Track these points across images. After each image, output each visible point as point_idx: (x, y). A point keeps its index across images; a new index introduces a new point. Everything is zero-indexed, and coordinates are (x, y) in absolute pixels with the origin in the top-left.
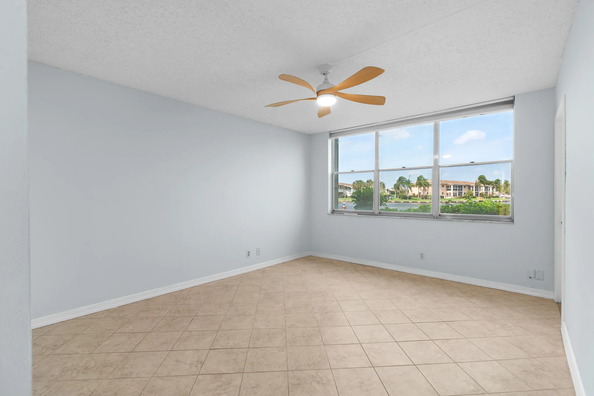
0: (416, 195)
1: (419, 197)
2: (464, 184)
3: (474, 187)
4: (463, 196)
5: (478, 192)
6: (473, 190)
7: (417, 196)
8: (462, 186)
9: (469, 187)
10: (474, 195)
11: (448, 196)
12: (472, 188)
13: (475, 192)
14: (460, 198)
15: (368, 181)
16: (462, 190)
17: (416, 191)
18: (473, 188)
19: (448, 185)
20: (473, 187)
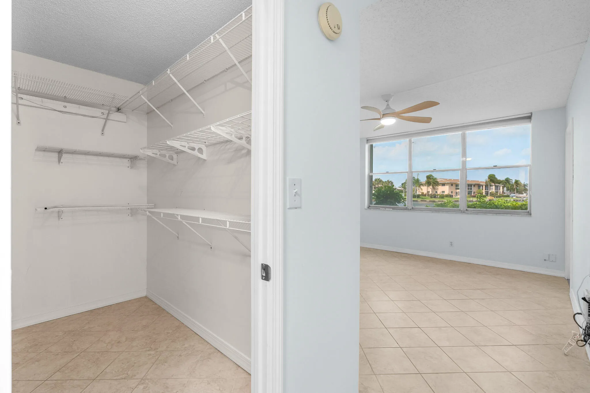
0: (425, 194)
1: (428, 195)
4: (472, 195)
6: (483, 189)
8: (471, 185)
9: (479, 186)
20: (483, 186)
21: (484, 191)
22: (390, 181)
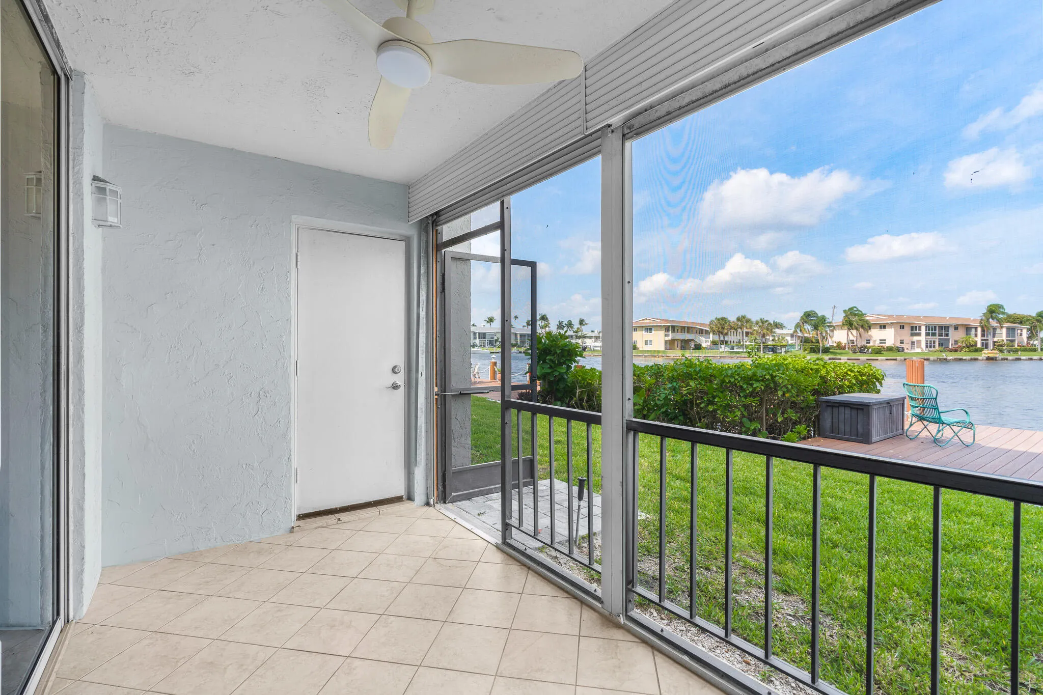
1: (849, 348)
2: (955, 323)
3: (979, 330)
4: (950, 347)
5: (987, 338)
6: (976, 335)
7: (844, 348)
8: (947, 328)
9: (968, 329)
10: (979, 345)
11: (914, 349)
12: (973, 330)
13: (982, 340)
14: (941, 352)
15: (738, 319)
16: (947, 335)
17: (841, 336)
18: (976, 331)
19: (914, 325)
20: (976, 328)
21: (979, 339)
22: (765, 319)
